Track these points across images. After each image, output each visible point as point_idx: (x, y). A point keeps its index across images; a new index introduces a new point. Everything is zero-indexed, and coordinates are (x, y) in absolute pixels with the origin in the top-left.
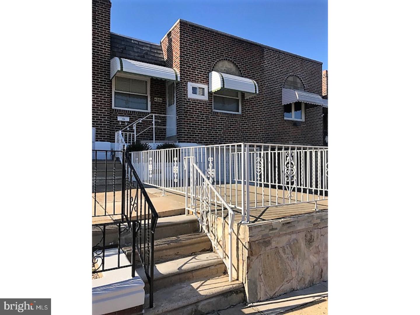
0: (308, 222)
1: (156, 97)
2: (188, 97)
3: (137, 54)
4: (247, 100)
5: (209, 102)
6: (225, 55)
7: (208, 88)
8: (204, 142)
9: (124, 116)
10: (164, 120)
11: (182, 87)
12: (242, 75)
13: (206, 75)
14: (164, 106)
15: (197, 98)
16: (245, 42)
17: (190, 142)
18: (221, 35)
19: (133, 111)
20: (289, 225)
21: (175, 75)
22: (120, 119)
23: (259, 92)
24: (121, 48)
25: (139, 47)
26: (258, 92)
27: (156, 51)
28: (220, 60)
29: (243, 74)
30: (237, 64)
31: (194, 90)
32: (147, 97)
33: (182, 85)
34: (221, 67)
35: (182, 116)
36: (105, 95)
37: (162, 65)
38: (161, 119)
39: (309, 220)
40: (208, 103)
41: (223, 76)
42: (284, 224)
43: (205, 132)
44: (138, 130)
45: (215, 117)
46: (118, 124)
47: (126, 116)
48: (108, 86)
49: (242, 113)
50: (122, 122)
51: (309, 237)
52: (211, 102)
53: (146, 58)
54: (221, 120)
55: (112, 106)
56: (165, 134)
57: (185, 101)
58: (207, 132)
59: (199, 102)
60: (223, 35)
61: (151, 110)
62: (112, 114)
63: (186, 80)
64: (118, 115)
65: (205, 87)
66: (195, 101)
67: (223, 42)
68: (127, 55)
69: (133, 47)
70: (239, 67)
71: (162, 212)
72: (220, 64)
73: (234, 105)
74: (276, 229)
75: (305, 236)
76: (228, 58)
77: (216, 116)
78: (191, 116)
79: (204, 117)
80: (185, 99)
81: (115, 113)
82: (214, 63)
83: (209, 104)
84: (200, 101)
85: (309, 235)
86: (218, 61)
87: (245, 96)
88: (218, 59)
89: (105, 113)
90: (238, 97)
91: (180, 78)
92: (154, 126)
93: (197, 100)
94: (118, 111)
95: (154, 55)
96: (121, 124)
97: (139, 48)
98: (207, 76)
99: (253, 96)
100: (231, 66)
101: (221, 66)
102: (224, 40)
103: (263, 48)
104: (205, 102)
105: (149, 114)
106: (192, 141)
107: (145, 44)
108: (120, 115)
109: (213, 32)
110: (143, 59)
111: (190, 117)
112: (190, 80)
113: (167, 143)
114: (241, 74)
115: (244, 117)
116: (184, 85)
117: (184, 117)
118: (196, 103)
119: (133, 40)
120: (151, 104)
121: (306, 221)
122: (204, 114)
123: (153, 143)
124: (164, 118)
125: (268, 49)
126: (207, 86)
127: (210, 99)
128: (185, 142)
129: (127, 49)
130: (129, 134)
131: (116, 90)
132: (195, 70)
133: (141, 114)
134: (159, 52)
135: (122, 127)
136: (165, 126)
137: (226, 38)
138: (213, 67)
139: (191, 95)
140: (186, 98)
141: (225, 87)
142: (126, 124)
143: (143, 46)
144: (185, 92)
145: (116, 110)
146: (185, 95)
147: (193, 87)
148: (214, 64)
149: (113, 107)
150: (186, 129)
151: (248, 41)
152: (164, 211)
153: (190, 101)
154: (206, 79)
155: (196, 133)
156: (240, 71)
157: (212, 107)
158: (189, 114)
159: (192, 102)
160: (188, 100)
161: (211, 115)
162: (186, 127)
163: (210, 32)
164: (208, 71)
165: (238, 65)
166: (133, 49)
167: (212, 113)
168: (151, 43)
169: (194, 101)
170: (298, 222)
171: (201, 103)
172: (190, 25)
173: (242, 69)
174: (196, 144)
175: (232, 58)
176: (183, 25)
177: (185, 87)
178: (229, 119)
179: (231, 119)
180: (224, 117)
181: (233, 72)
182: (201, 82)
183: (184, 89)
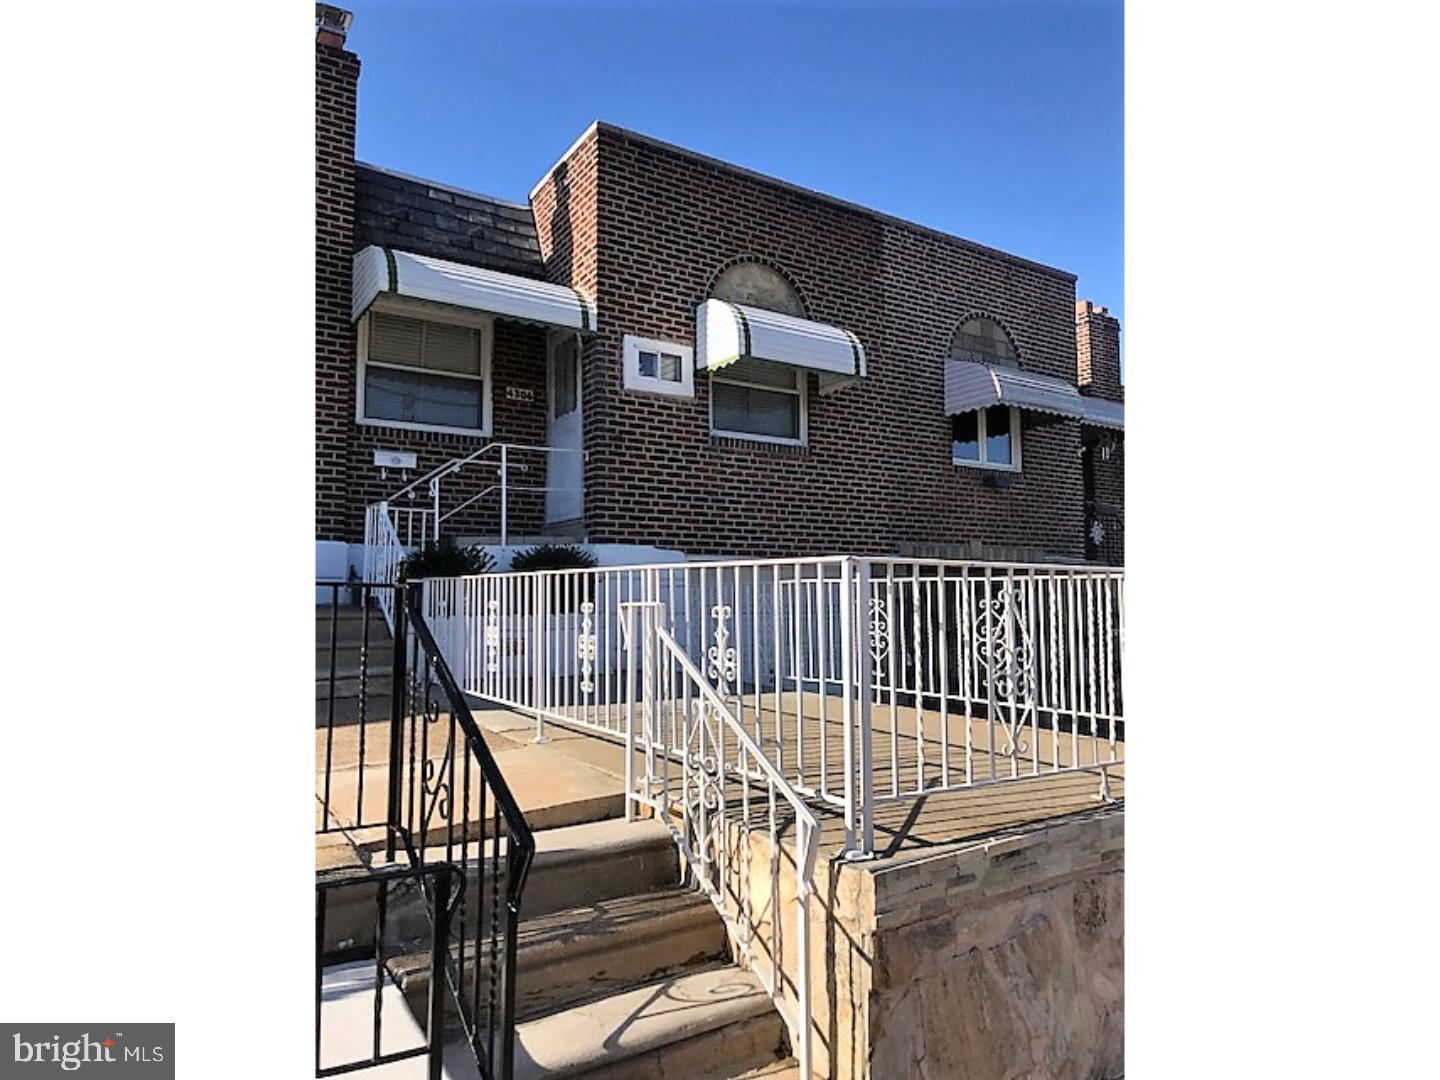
0: (1084, 849)
1: (511, 384)
2: (626, 386)
3: (445, 238)
4: (827, 397)
5: (698, 405)
6: (750, 246)
7: (695, 353)
8: (680, 543)
9: (396, 449)
10: (538, 463)
11: (605, 353)
12: (811, 313)
13: (688, 311)
14: (537, 414)
15: (660, 391)
16: (819, 202)
17: (632, 542)
18: (737, 176)
19: (429, 434)
20: (1016, 861)
21: (580, 309)
22: (382, 459)
23: (868, 373)
24: (390, 217)
25: (453, 213)
26: (863, 373)
27: (512, 229)
28: (734, 262)
29: (814, 311)
30: (791, 276)
31: (647, 362)
32: (481, 383)
33: (604, 345)
34: (738, 285)
35: (604, 453)
36: (332, 376)
37: (534, 277)
38: (526, 462)
39: (1087, 839)
40: (693, 408)
41: (747, 317)
42: (997, 857)
43: (684, 506)
44: (447, 498)
45: (719, 454)
46: (374, 478)
47: (405, 450)
48: (341, 345)
49: (810, 441)
50: (391, 470)
51: (1086, 904)
52: (703, 405)
53: (478, 252)
54: (739, 467)
55: (354, 415)
56: (543, 511)
57: (613, 400)
58: (692, 506)
59: (662, 403)
60: (745, 178)
61: (494, 430)
62: (356, 442)
63: (617, 328)
64: (376, 447)
65: (684, 351)
66: (646, 399)
67: (746, 200)
68: (414, 239)
69: (434, 213)
70: (801, 285)
71: (537, 811)
72: (735, 276)
73: (782, 415)
74: (972, 878)
75: (1075, 901)
76: (761, 256)
77: (722, 451)
78: (634, 452)
79: (680, 457)
80: (616, 393)
81: (366, 439)
82: (716, 271)
83: (696, 412)
84: (667, 399)
85: (1086, 898)
86: (727, 266)
87: (821, 384)
88: (728, 257)
89: (331, 439)
90: (795, 388)
91: (599, 322)
92: (504, 487)
93: (658, 397)
94: (376, 433)
95: (505, 240)
96: (388, 479)
97: (455, 218)
98: (692, 315)
99: (849, 384)
100: (771, 281)
101: (739, 281)
102: (748, 194)
103: (881, 223)
104: (683, 404)
105: (485, 445)
106: (637, 538)
107: (474, 204)
108: (383, 448)
109: (712, 168)
110: (467, 255)
111: (631, 456)
112: (633, 328)
113: (551, 546)
114: (807, 309)
115: (815, 454)
116: (611, 346)
117: (611, 453)
118: (652, 406)
119: (435, 189)
120: (494, 409)
121: (1077, 843)
122: (679, 446)
123: (499, 543)
124: (541, 456)
125: (897, 228)
126: (691, 349)
127: (701, 394)
128: (612, 541)
129: (411, 218)
130: (414, 513)
131: (369, 359)
132: (649, 294)
133: (458, 441)
134: (522, 230)
135: (389, 490)
136: (543, 484)
137: (754, 189)
138: (712, 286)
139: (635, 378)
140: (618, 388)
141: (754, 353)
142: (405, 478)
143: (468, 211)
144: (613, 370)
145: (368, 427)
146: (615, 377)
147: (641, 353)
148: (712, 277)
149: (360, 418)
150: (617, 497)
152: (546, 806)
153: (632, 399)
154: (687, 325)
155: (652, 511)
156: (803, 300)
157: (707, 421)
158: (627, 443)
159: (640, 404)
160: (623, 397)
161: (704, 449)
162: (617, 490)
163: (699, 169)
164: (694, 300)
165: (796, 278)
166: (434, 219)
167: (706, 442)
168: (496, 202)
169: (644, 398)
170: (1049, 848)
171: (671, 409)
172: (633, 143)
173: (810, 294)
174: (651, 547)
175: (774, 255)
176: (607, 140)
177: (616, 352)
178: (766, 463)
179: (774, 461)
180: (749, 454)
181: (780, 302)
182: (670, 336)
183: (612, 358)
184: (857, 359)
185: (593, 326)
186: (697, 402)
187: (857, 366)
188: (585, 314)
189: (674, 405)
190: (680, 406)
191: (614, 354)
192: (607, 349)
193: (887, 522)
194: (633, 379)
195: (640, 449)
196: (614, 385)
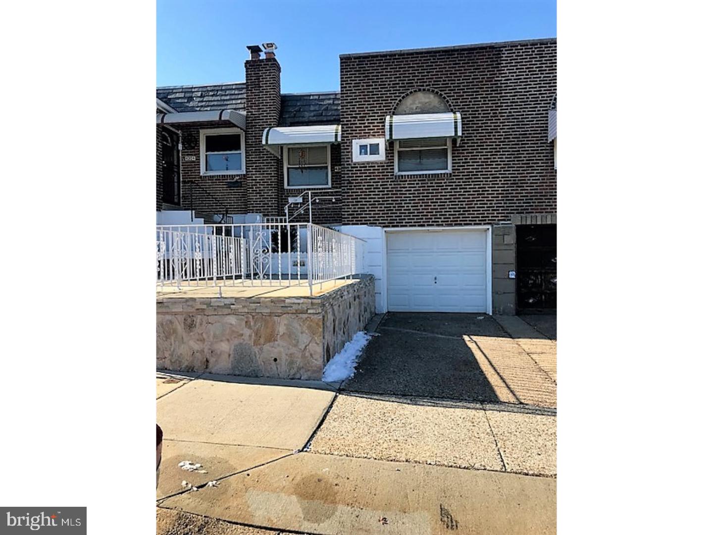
1: (337, 165)
2: (354, 161)
3: (312, 114)
5: (388, 163)
6: (416, 85)
8: (379, 223)
9: (296, 196)
11: (345, 149)
13: (383, 123)
15: (367, 160)
17: (358, 224)
18: (408, 54)
21: (334, 134)
22: (291, 200)
24: (294, 112)
25: (318, 102)
26: (460, 134)
28: (407, 95)
30: (440, 92)
31: (363, 148)
32: (327, 167)
33: (344, 146)
34: (410, 105)
35: (345, 190)
39: (191, 304)
40: (385, 165)
41: (394, 122)
43: (381, 207)
45: (399, 183)
47: (299, 196)
49: (453, 170)
50: (294, 204)
51: (189, 321)
52: (391, 163)
54: (409, 187)
57: (348, 168)
58: (385, 207)
59: (370, 165)
60: (412, 54)
61: (332, 184)
62: (284, 195)
63: (350, 138)
64: (290, 196)
66: (364, 165)
67: (413, 64)
69: (310, 105)
70: (445, 95)
72: (409, 102)
73: (441, 159)
75: (185, 319)
76: (422, 88)
77: (400, 181)
78: (357, 187)
79: (379, 186)
80: (349, 164)
81: (286, 194)
82: (397, 101)
83: (387, 166)
84: (372, 163)
86: (403, 97)
87: (458, 141)
88: (403, 93)
90: (445, 146)
91: (342, 137)
92: (310, 207)
93: (368, 163)
94: (290, 191)
95: (336, 108)
96: (294, 207)
97: (318, 104)
100: (429, 98)
101: (411, 102)
102: (414, 61)
103: (499, 48)
104: (381, 164)
106: (359, 222)
109: (395, 55)
111: (356, 189)
112: (357, 136)
114: (450, 106)
115: (455, 176)
116: (347, 146)
117: (347, 189)
118: (366, 167)
119: (313, 95)
120: (331, 176)
121: (186, 304)
122: (379, 182)
125: (511, 47)
127: (390, 158)
128: (349, 224)
129: (301, 110)
131: (288, 165)
132: (364, 120)
137: (418, 57)
138: (395, 109)
140: (350, 162)
142: (299, 206)
143: (323, 100)
144: (348, 155)
145: (288, 190)
146: (349, 158)
147: (360, 146)
148: (395, 104)
149: (286, 186)
150: (350, 207)
151: (463, 47)
153: (357, 166)
155: (366, 211)
156: (448, 101)
157: (393, 169)
158: (354, 184)
159: (360, 167)
160: (353, 166)
161: (391, 181)
162: (350, 204)
164: (386, 117)
165: (443, 93)
166: (309, 108)
167: (393, 178)
169: (362, 164)
171: (375, 166)
172: (355, 58)
173: (451, 98)
174: (365, 226)
175: (429, 85)
176: (344, 61)
177: (350, 148)
178: (425, 184)
179: (429, 182)
180: (415, 181)
181: (434, 106)
182: (374, 135)
183: (348, 151)
184: (456, 128)
185: (339, 139)
186: (388, 161)
187: (456, 131)
188: (336, 136)
189: (376, 165)
190: (379, 165)
191: (348, 149)
192: (346, 147)
193: (503, 205)
194: (357, 157)
195: (360, 186)
196: (348, 161)
